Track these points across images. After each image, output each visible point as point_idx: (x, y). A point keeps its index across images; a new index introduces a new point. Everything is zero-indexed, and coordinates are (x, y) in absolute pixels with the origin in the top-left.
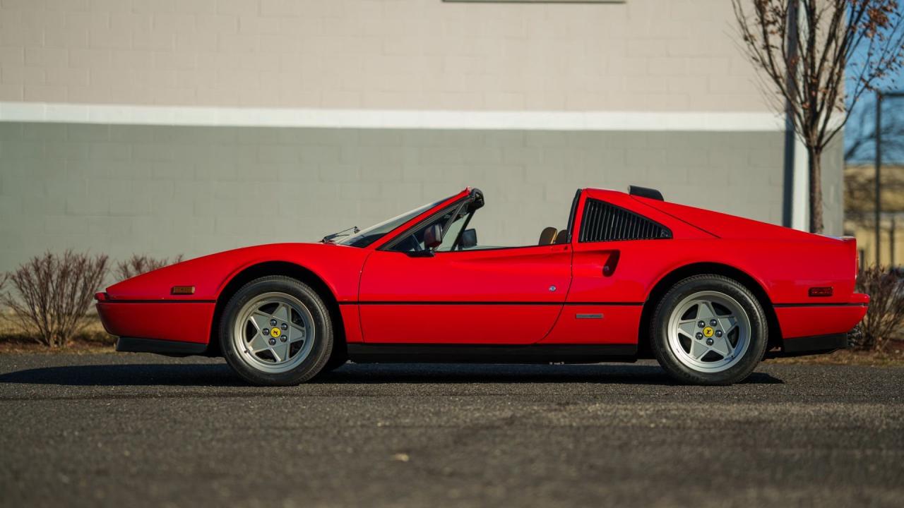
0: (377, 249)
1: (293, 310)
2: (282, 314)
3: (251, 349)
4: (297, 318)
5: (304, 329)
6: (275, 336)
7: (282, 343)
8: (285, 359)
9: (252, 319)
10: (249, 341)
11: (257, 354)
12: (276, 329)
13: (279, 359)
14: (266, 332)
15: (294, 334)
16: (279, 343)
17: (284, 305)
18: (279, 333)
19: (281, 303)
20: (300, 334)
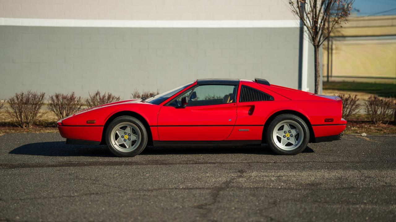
0: (164, 105)
1: (132, 129)
2: (128, 130)
3: (117, 143)
4: (134, 132)
5: (137, 136)
6: (126, 138)
7: (129, 141)
8: (130, 147)
9: (117, 132)
10: (116, 140)
11: (119, 145)
12: (126, 136)
13: (127, 147)
14: (123, 137)
15: (133, 138)
16: (127, 141)
17: (129, 127)
18: (127, 137)
19: (128, 126)
20: (135, 138)
